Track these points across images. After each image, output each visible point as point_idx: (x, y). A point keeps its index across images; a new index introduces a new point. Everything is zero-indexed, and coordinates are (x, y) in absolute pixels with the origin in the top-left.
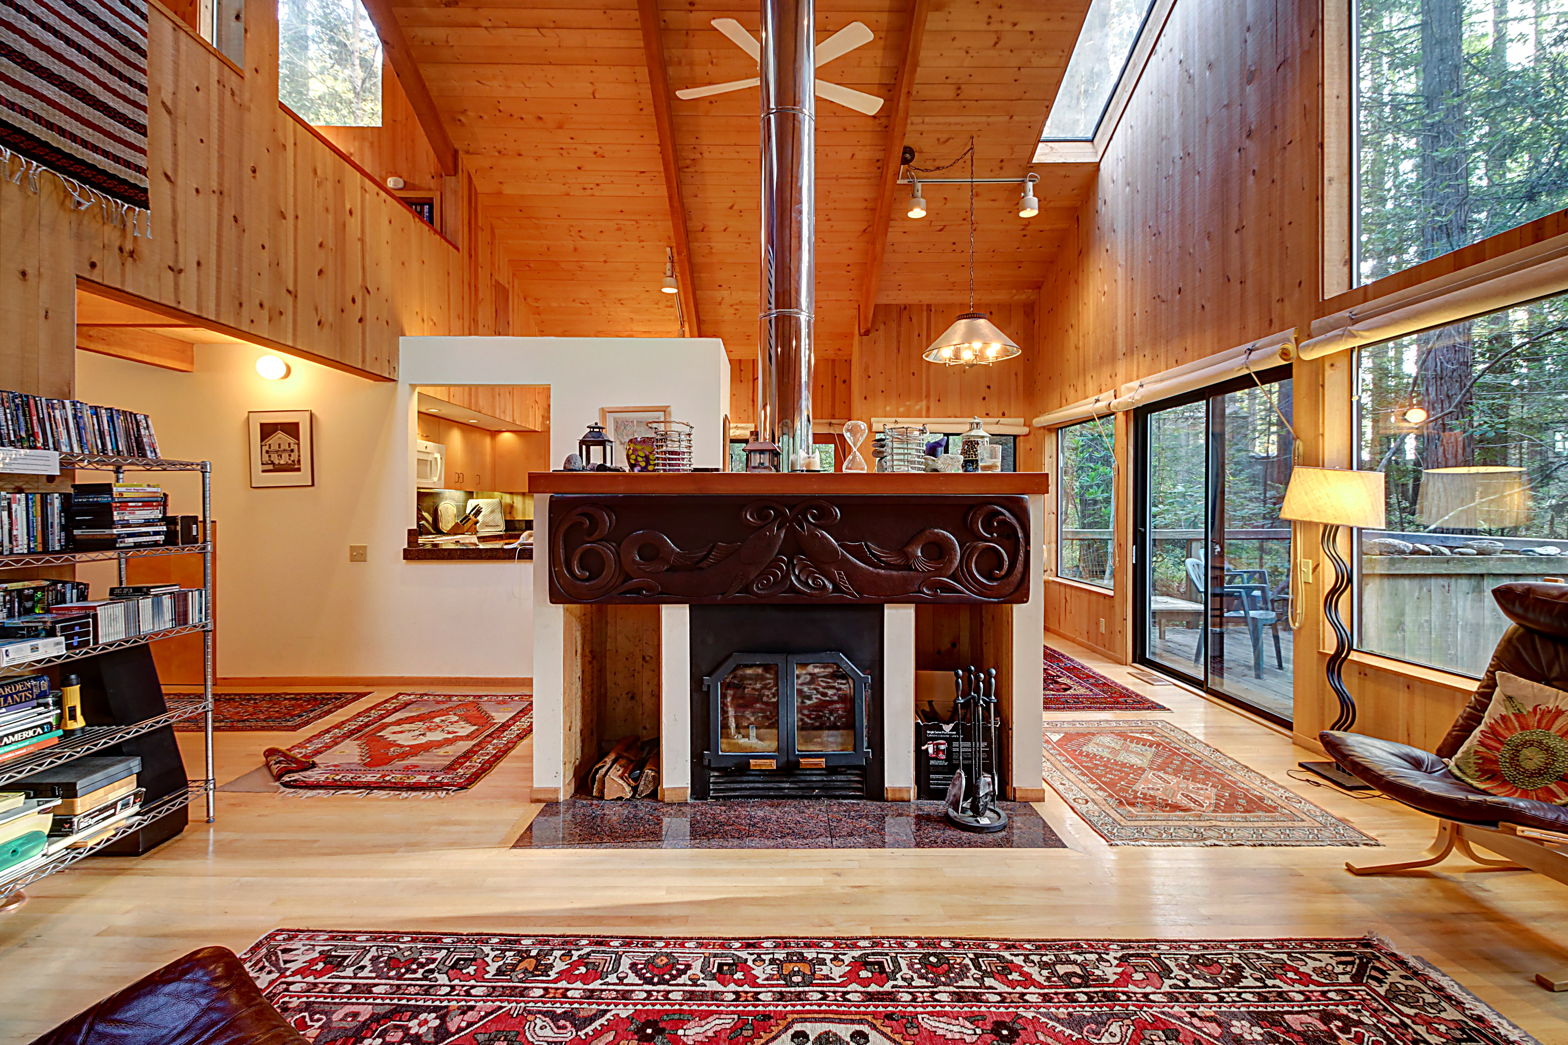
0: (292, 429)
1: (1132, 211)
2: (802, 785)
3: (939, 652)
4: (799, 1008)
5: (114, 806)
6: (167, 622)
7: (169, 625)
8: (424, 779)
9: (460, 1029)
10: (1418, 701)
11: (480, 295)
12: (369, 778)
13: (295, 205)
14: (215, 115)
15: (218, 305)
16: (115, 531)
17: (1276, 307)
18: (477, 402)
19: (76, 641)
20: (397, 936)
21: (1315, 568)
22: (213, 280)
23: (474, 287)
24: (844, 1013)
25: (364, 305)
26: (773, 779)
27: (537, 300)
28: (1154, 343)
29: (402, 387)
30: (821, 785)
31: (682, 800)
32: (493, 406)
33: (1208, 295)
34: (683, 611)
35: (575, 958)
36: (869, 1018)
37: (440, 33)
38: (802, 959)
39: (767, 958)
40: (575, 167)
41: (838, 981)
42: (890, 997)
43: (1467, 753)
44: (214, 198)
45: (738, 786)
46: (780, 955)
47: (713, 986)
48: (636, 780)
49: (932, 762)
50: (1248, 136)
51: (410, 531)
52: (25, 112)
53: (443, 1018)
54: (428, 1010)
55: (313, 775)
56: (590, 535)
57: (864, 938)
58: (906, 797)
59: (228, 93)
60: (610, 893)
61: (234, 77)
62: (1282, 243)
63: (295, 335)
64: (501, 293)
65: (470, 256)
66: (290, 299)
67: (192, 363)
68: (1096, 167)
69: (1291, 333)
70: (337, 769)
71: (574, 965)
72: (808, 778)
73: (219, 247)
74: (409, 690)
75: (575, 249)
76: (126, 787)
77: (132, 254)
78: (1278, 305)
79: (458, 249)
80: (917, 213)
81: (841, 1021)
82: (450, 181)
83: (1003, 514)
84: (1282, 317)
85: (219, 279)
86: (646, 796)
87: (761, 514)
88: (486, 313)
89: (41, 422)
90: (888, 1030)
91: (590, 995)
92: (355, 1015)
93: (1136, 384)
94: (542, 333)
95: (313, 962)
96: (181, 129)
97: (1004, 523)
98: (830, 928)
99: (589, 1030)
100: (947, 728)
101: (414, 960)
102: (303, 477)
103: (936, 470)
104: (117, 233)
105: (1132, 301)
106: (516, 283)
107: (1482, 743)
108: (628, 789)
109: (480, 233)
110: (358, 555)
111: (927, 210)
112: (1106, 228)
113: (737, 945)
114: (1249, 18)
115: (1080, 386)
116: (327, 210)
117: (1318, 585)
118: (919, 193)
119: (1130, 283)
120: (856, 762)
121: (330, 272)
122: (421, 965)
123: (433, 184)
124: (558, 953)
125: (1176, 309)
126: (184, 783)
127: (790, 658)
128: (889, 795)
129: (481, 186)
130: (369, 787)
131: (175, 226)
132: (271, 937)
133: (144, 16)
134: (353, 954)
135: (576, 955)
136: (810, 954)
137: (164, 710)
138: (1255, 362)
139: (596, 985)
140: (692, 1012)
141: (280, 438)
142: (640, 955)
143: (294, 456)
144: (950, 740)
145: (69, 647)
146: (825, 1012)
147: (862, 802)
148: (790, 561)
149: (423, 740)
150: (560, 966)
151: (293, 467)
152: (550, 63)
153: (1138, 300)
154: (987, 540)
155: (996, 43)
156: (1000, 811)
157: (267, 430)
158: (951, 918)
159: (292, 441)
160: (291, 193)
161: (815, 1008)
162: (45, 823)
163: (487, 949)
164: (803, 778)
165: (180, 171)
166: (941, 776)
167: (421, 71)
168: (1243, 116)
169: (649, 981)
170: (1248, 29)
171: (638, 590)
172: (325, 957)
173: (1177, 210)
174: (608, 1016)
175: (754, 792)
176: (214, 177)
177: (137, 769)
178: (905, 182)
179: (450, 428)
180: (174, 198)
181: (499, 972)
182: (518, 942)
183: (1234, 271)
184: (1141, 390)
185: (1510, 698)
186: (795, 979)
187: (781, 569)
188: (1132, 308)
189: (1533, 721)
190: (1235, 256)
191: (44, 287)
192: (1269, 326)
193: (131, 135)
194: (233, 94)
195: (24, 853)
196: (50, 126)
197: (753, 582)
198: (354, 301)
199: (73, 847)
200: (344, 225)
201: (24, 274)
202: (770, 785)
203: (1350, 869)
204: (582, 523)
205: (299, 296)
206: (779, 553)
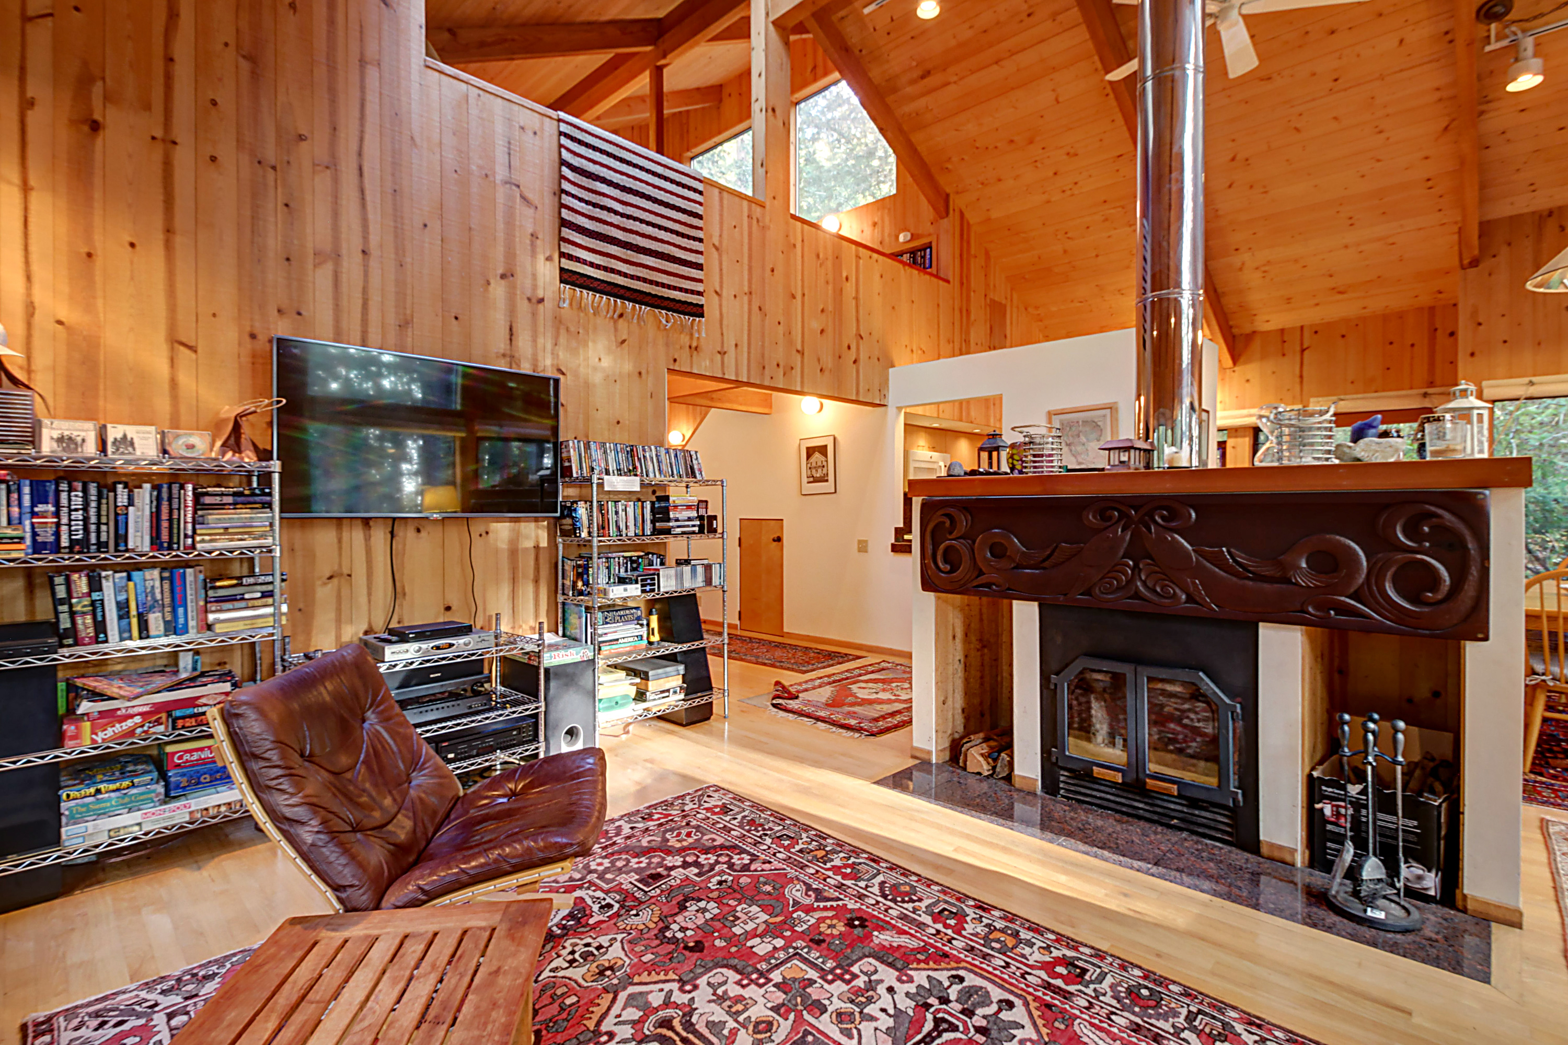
0: (823, 450)
2: (1159, 810)
3: (1410, 700)
4: (977, 963)
5: (668, 691)
6: (700, 581)
7: (701, 584)
8: (853, 722)
9: (756, 870)
11: (972, 317)
12: (822, 714)
13: (803, 286)
14: (746, 240)
15: (749, 371)
16: (671, 524)
18: (968, 414)
19: (648, 588)
20: (763, 809)
22: (746, 355)
23: (965, 312)
24: (1011, 984)
25: (858, 349)
26: (1125, 794)
27: (1037, 308)
29: (891, 410)
30: (1181, 815)
31: (1032, 790)
32: (987, 417)
34: (1032, 609)
35: (850, 862)
36: (1029, 998)
37: (921, 103)
38: (1016, 934)
39: (985, 921)
40: (1051, 174)
41: (1030, 963)
42: (1067, 995)
44: (746, 298)
45: (1089, 792)
46: (999, 924)
47: (927, 919)
48: (995, 760)
49: (1329, 827)
51: (896, 529)
52: (638, 278)
53: (752, 861)
54: (748, 853)
55: (793, 704)
56: (951, 533)
57: (1091, 948)
58: (1288, 858)
59: (755, 222)
60: (913, 834)
61: (759, 209)
63: (802, 382)
64: (997, 311)
65: (962, 284)
66: (799, 357)
67: (771, 407)
70: (808, 703)
71: (846, 866)
72: (1165, 804)
73: (749, 331)
74: (891, 659)
75: (1065, 251)
76: (677, 681)
77: (696, 348)
79: (948, 282)
80: (1525, 82)
81: (1002, 988)
82: (945, 222)
85: (749, 353)
86: (1003, 778)
87: (1103, 515)
88: (978, 332)
89: (639, 459)
90: (1036, 1013)
91: (840, 886)
92: (714, 840)
94: (1047, 338)
95: (716, 806)
96: (724, 258)
97: (1441, 529)
98: (1070, 929)
99: (822, 905)
100: (1352, 790)
101: (761, 825)
102: (828, 486)
103: (1359, 460)
104: (688, 338)
106: (1015, 296)
108: (986, 767)
109: (972, 260)
110: (863, 547)
111: (1544, 72)
113: (972, 903)
116: (827, 283)
120: (1218, 799)
121: (830, 331)
122: (764, 830)
123: (931, 229)
124: (842, 855)
126: (711, 688)
127: (1139, 669)
128: (1264, 850)
129: (972, 217)
130: (818, 719)
131: (721, 324)
132: (708, 787)
133: (701, 193)
134: (737, 810)
135: (852, 860)
136: (1025, 935)
137: (702, 639)
139: (849, 883)
140: (894, 926)
141: (817, 456)
142: (894, 878)
143: (825, 471)
144: (1358, 806)
145: (643, 591)
146: (996, 976)
147: (1227, 848)
148: (1136, 565)
149: (874, 696)
150: (837, 862)
151: (824, 479)
152: (1013, 89)
154: (1411, 550)
156: (1412, 909)
157: (810, 452)
158: (1214, 974)
159: (823, 458)
160: (799, 277)
161: (990, 969)
162: (632, 692)
163: (804, 835)
164: (1159, 802)
165: (725, 286)
167: (913, 139)
169: (885, 896)
171: (988, 585)
172: (724, 806)
174: (840, 903)
175: (1105, 803)
176: (746, 283)
177: (682, 672)
178: (1505, 43)
179: (957, 438)
180: (720, 306)
181: (801, 851)
182: (825, 839)
186: (994, 944)
187: (1125, 574)
191: (650, 379)
193: (694, 273)
194: (758, 221)
195: (623, 705)
196: (651, 282)
197: (1095, 585)
198: (849, 348)
199: (647, 710)
200: (841, 290)
201: (640, 373)
202: (1123, 800)
204: (944, 523)
205: (806, 354)
206: (1123, 557)
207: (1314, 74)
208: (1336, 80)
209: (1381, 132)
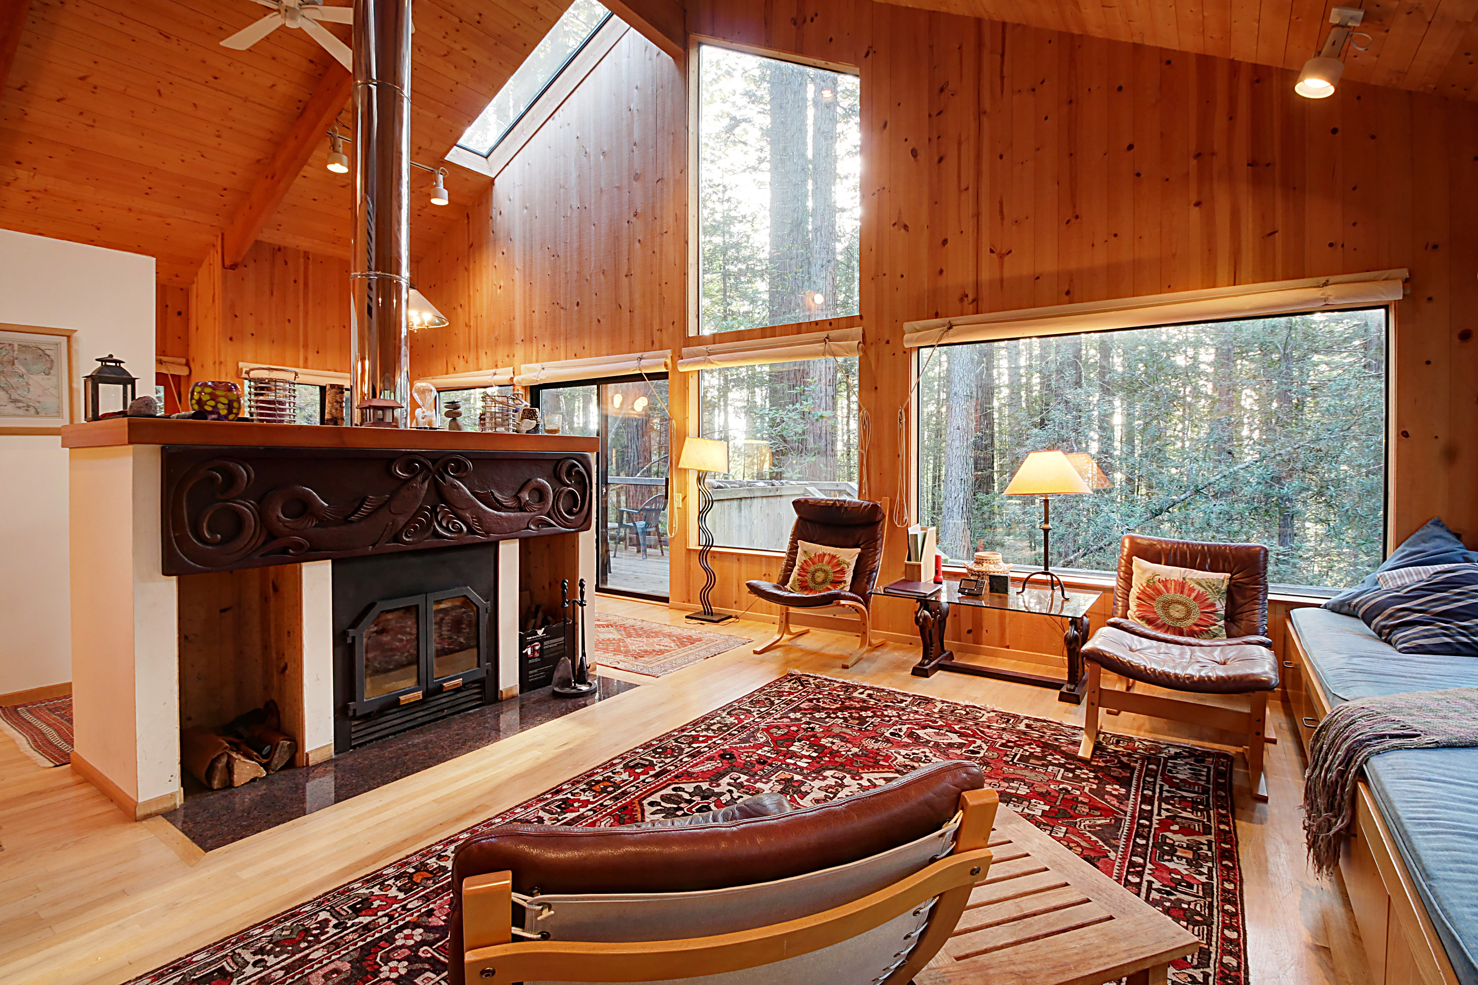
1: (531, 230)
2: (434, 709)
10: (744, 566)
17: (657, 334)
21: (684, 498)
28: (554, 337)
30: (449, 705)
31: (325, 758)
33: (603, 313)
43: (794, 581)
48: (268, 755)
49: (530, 661)
50: (635, 216)
56: (222, 492)
57: (615, 758)
58: (513, 694)
62: (661, 294)
68: (492, 181)
69: (669, 352)
78: (658, 333)
80: (338, 168)
81: (652, 794)
83: (578, 466)
84: (661, 342)
86: (283, 768)
87: (408, 468)
93: (538, 366)
97: (579, 472)
100: (540, 632)
105: (531, 299)
107: (799, 575)
108: (260, 768)
112: (501, 234)
114: (636, 137)
115: (472, 358)
117: (685, 508)
118: (341, 149)
119: (528, 286)
120: (479, 678)
125: (575, 317)
127: (429, 597)
128: (502, 696)
138: (646, 367)
144: (542, 641)
147: (483, 709)
148: (434, 509)
153: (537, 301)
154: (568, 486)
155: (445, 55)
164: (434, 703)
166: (536, 671)
168: (631, 201)
170: (635, 144)
171: (283, 550)
173: (576, 245)
183: (625, 301)
184: (543, 372)
185: (805, 552)
187: (426, 517)
188: (531, 306)
189: (816, 560)
190: (625, 292)
192: (652, 345)
197: (401, 531)
202: (418, 715)
203: (755, 652)
204: (213, 479)
206: (423, 503)
207: (204, 62)
208: (216, 78)
209: (218, 136)
